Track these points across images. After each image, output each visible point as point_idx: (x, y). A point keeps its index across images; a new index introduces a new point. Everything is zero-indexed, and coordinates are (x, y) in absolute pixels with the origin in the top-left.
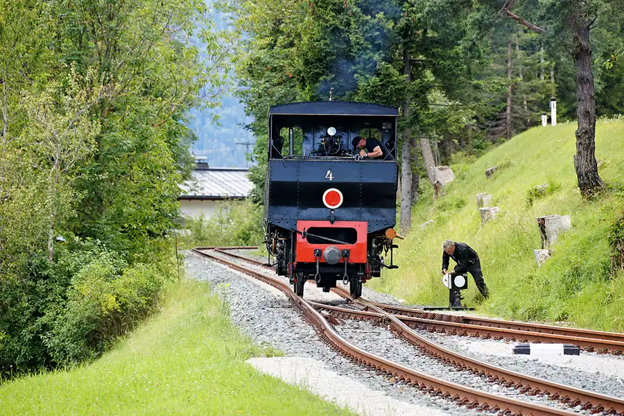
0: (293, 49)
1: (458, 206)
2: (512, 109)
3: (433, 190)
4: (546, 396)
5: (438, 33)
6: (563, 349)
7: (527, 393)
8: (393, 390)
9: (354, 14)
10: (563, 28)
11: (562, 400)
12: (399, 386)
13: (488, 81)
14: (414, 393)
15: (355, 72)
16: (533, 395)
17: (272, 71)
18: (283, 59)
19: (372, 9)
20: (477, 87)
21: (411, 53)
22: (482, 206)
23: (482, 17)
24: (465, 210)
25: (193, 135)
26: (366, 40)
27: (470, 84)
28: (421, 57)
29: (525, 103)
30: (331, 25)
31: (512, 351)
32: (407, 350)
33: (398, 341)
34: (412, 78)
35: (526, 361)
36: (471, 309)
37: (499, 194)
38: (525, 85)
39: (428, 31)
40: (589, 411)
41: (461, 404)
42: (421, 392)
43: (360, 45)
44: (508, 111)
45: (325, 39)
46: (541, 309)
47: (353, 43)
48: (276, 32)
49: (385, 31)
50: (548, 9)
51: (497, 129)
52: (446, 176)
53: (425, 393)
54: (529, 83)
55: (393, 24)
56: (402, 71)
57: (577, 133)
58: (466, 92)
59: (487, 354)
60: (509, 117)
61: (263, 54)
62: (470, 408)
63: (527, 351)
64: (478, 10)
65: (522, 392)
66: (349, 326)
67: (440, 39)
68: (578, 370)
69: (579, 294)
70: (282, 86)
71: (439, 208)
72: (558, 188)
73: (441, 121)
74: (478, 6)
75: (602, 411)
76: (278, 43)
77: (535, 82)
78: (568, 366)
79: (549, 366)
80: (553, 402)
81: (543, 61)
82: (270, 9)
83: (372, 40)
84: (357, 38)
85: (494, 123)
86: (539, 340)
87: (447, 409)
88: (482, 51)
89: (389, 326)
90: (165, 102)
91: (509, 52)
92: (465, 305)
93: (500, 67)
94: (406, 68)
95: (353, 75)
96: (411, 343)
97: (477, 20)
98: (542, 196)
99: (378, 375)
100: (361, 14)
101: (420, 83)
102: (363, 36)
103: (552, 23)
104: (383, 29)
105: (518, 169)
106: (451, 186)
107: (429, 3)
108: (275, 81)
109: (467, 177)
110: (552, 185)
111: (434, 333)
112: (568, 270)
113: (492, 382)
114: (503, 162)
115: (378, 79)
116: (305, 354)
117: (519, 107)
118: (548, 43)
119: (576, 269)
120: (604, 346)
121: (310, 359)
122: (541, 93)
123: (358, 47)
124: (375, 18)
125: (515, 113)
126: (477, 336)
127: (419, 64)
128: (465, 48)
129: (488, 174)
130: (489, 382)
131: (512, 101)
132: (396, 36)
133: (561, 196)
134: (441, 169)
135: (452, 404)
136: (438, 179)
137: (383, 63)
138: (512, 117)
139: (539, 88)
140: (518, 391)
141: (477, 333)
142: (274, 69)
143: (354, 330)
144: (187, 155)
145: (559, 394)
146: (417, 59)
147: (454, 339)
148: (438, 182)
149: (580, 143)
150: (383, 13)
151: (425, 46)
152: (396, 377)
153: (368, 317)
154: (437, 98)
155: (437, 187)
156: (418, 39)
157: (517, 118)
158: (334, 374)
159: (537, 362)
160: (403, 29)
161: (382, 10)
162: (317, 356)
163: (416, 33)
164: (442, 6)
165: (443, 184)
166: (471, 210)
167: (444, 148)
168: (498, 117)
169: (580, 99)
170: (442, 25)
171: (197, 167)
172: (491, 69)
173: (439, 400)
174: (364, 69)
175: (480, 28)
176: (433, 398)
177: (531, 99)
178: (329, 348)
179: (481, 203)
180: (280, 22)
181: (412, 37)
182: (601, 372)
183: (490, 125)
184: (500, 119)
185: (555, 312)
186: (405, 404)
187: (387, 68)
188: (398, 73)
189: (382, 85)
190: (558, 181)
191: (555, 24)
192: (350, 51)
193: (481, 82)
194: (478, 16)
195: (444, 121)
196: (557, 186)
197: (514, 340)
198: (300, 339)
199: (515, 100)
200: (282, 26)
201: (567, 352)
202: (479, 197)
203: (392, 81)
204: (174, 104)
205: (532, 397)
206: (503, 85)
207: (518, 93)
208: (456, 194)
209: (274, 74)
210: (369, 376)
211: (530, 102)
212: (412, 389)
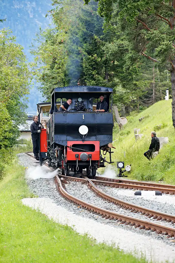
0: (60, 70)
1: (127, 134)
2: (155, 94)
3: (119, 128)
4: (140, 213)
5: (119, 62)
6: (155, 193)
7: (133, 212)
8: (77, 211)
9: (84, 55)
10: (165, 60)
11: (146, 215)
12: (81, 210)
13: (140, 82)
14: (86, 212)
15: (85, 79)
16: (135, 213)
17: (52, 79)
18: (57, 74)
19: (92, 53)
20: (135, 85)
21: (108, 71)
22: (136, 134)
23: (132, 56)
24: (130, 135)
25: (26, 105)
26: (89, 66)
27: (133, 83)
28: (113, 73)
29: (161, 91)
30: (75, 60)
31: (134, 194)
32: (91, 194)
33: (89, 190)
34: (109, 81)
35: (138, 198)
36: (126, 176)
37: (143, 128)
38: (160, 84)
39: (115, 62)
40: (156, 219)
41: (104, 217)
42: (89, 212)
43: (87, 68)
44: (154, 94)
45: (73, 65)
46: (153, 176)
47: (84, 67)
48: (54, 63)
49: (97, 62)
50: (159, 52)
51: (149, 102)
52: (124, 121)
53: (90, 213)
54: (162, 83)
55: (100, 59)
56: (104, 78)
57: (172, 103)
58: (131, 86)
59: (124, 195)
60: (154, 97)
61: (48, 72)
62: (107, 219)
63: (140, 194)
64: (131, 53)
65: (132, 212)
66: (72, 184)
67: (120, 65)
68: (158, 202)
69: (169, 170)
70: (57, 85)
71: (120, 135)
72: (167, 126)
73: (121, 99)
74: (131, 51)
75: (161, 219)
76: (55, 68)
77: (164, 82)
78: (155, 200)
79: (147, 200)
80: (142, 216)
81: (168, 74)
82: (51, 54)
83: (92, 66)
84: (86, 65)
85: (148, 99)
86: (147, 189)
87: (96, 219)
88: (137, 70)
89: (87, 184)
90: (6, 92)
91: (153, 70)
92: (124, 175)
93: (150, 76)
94: (106, 77)
95: (84, 80)
96: (94, 191)
97: (130, 57)
98: (160, 129)
99: (74, 205)
100: (87, 55)
101: (112, 83)
102: (88, 64)
103: (160, 58)
104: (96, 61)
105: (152, 118)
106: (126, 126)
107: (111, 50)
108: (53, 83)
109: (133, 121)
110: (164, 125)
111: (106, 187)
112: (165, 160)
113: (121, 207)
114: (146, 115)
115: (95, 82)
116: (47, 197)
117: (158, 93)
118: (159, 66)
119: (168, 159)
120: (173, 192)
121: (49, 198)
122: (167, 87)
123: (86, 68)
124: (93, 56)
125: (156, 95)
126: (123, 188)
127: (112, 76)
128: (126, 68)
129: (140, 120)
130: (120, 207)
131: (155, 90)
132: (102, 64)
133: (167, 129)
134: (122, 119)
135: (100, 217)
136: (121, 122)
137: (96, 75)
138: (155, 97)
139: (166, 85)
140: (130, 211)
141: (123, 187)
142: (53, 78)
143: (73, 186)
144: (24, 114)
145: (145, 212)
146: (111, 73)
147: (113, 190)
148: (121, 124)
149: (174, 107)
150: (96, 55)
151: (114, 68)
152: (81, 206)
153: (80, 180)
154: (120, 89)
155: (120, 126)
156: (111, 65)
157: (157, 97)
158: (55, 205)
159: (142, 199)
160: (105, 61)
161: (96, 53)
162: (52, 197)
163: (110, 63)
164: (116, 52)
165: (123, 125)
166: (132, 135)
167: (128, 110)
168: (149, 97)
169: (173, 89)
170: (121, 60)
171: (28, 119)
172: (146, 77)
173: (95, 216)
174: (89, 78)
175: (131, 60)
176: (93, 214)
177: (163, 89)
178: (58, 194)
179: (136, 132)
180: (55, 59)
181: (109, 64)
182: (167, 203)
183: (146, 100)
184: (150, 98)
185: (158, 177)
186: (80, 217)
187: (98, 77)
188: (103, 79)
189: (96, 84)
190: (166, 123)
191: (162, 58)
192: (83, 70)
193: (137, 82)
194: (130, 55)
195: (122, 99)
196: (166, 125)
197: (138, 189)
198: (49, 190)
199: (156, 89)
200: (56, 60)
201: (157, 194)
202: (135, 130)
203: (100, 83)
204: (10, 93)
205: (135, 214)
206: (146, 84)
207: (157, 87)
208: (127, 129)
209: (53, 80)
210: (70, 205)
211: (163, 90)
212: (86, 211)
